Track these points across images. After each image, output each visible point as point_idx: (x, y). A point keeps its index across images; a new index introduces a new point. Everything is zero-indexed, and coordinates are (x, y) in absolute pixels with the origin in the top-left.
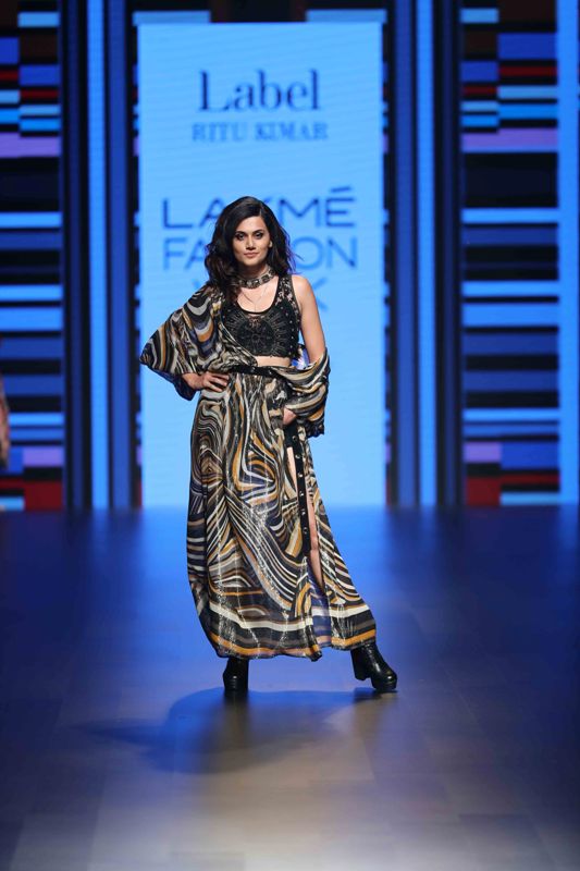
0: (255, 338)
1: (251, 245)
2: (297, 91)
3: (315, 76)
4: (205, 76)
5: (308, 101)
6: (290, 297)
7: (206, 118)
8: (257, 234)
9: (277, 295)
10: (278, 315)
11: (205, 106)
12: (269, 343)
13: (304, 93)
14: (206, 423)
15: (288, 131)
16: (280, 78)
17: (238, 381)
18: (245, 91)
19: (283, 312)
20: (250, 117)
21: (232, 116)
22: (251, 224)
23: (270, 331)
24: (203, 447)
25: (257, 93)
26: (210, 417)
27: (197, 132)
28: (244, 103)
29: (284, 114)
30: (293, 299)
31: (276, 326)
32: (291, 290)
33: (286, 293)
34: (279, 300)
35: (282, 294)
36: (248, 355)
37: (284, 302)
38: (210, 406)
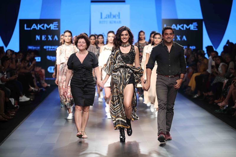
0: (125, 60)
1: (125, 37)
2: (116, 16)
3: (119, 13)
4: (101, 14)
5: (118, 17)
6: (133, 51)
7: (102, 20)
8: (126, 35)
9: (131, 50)
10: (131, 55)
11: (101, 18)
12: (128, 61)
13: (117, 16)
14: (114, 80)
15: (115, 22)
16: (114, 13)
17: (121, 70)
18: (108, 16)
19: (132, 54)
20: (109, 20)
21: (106, 20)
22: (125, 32)
23: (128, 58)
24: (114, 86)
25: (110, 16)
26: (115, 79)
27: (100, 22)
28: (108, 17)
29: (114, 19)
30: (134, 51)
31: (130, 57)
32: (134, 49)
33: (133, 50)
34: (131, 51)
35: (132, 50)
36: (125, 64)
37: (132, 52)
38: (115, 77)
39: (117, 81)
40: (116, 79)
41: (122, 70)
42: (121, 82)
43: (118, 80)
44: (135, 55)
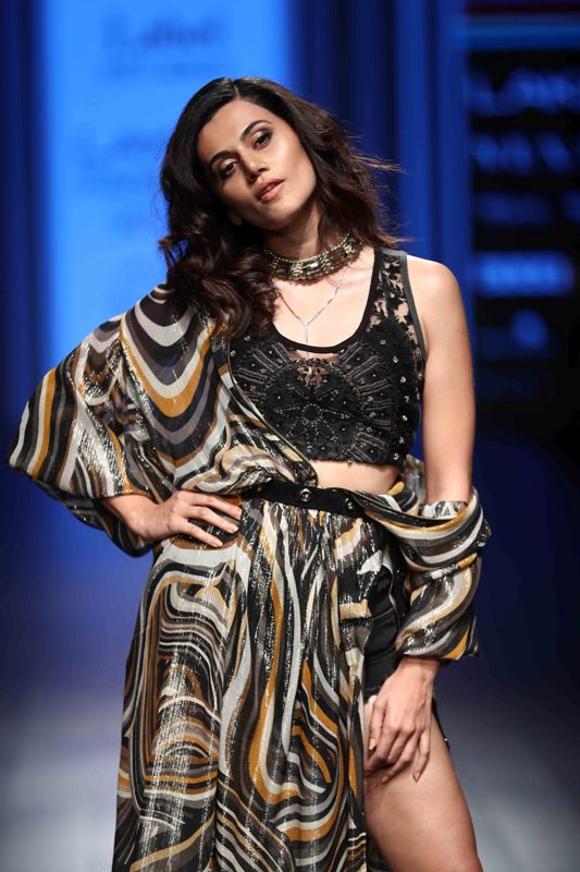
0: (312, 414)
6: (401, 312)
9: (370, 310)
10: (372, 361)
14: (180, 629)
19: (386, 354)
23: (350, 401)
24: (169, 690)
26: (188, 617)
30: (411, 318)
31: (366, 390)
33: (393, 304)
34: (374, 320)
35: (381, 305)
36: (294, 456)
37: (390, 327)
38: (193, 590)
39: (206, 635)
40: (204, 611)
41: (272, 526)
42: (261, 653)
43: (224, 631)
44: (422, 364)
